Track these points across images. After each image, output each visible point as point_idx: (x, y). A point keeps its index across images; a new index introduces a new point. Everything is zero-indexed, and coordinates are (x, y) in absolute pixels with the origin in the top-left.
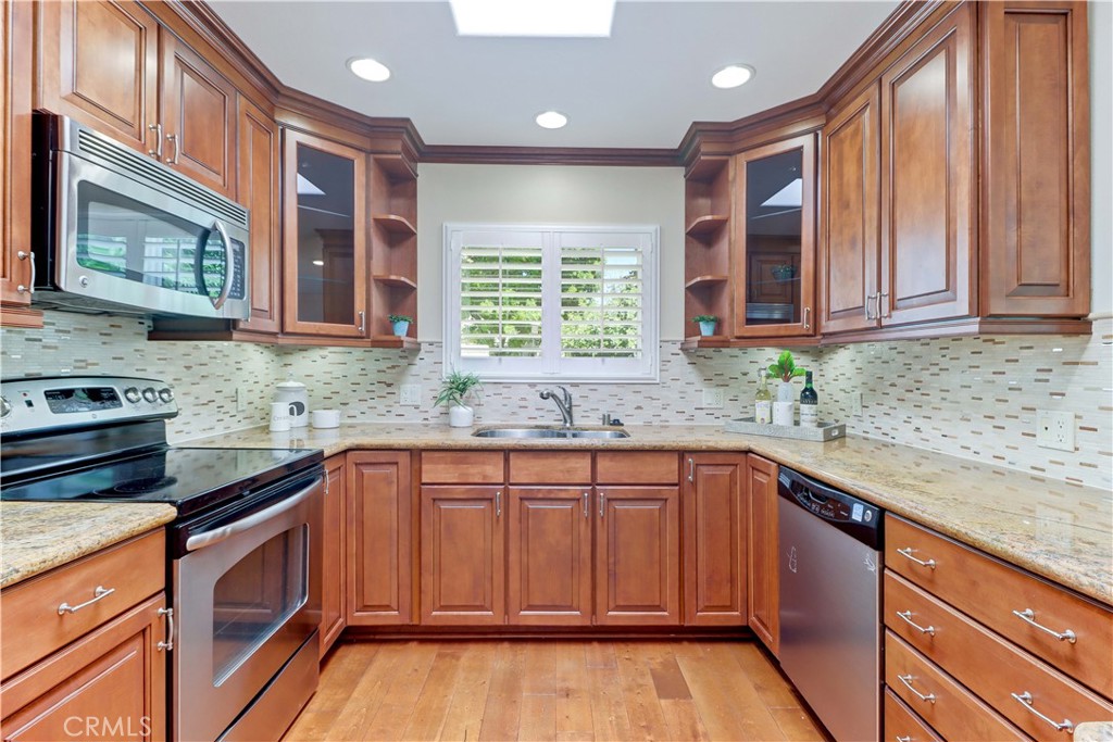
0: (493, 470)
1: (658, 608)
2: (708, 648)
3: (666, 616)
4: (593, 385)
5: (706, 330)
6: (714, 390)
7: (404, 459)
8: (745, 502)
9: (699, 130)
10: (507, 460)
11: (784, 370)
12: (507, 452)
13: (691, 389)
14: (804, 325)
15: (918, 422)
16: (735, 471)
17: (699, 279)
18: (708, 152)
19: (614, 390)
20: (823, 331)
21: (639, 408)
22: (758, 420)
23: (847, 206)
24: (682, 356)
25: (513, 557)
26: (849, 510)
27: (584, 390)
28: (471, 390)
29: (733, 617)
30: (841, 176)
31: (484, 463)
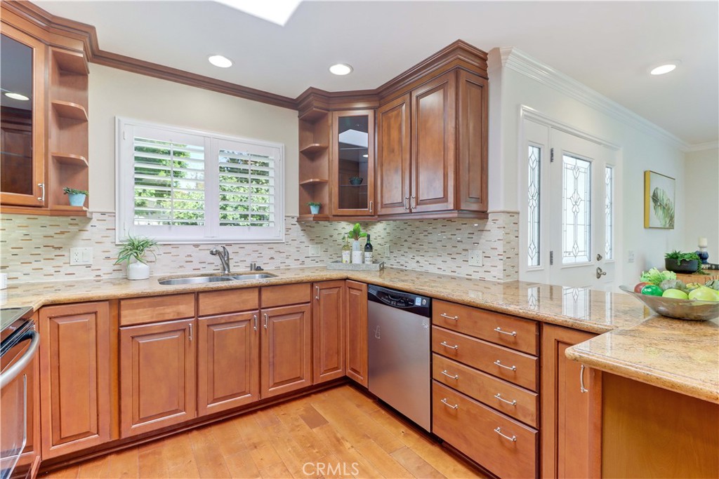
0: (187, 308)
1: (299, 378)
2: (326, 394)
3: (305, 382)
4: (242, 245)
5: (314, 210)
6: (316, 246)
8: (345, 307)
9: (312, 92)
10: (197, 300)
11: (355, 235)
12: (197, 294)
13: (302, 246)
14: (370, 210)
15: (417, 258)
16: (339, 291)
17: (311, 180)
18: (316, 106)
19: (256, 247)
20: (379, 214)
21: (272, 258)
22: (344, 262)
23: (393, 151)
24: (298, 226)
25: (202, 369)
26: (413, 301)
27: (235, 248)
29: (338, 373)
30: (389, 135)
31: (178, 304)
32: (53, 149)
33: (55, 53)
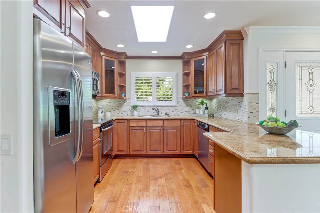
0: (144, 124)
1: (176, 151)
2: (186, 159)
3: (178, 152)
4: (163, 107)
5: (187, 95)
6: (189, 108)
7: (126, 121)
8: (193, 129)
9: (185, 54)
10: (146, 122)
11: (202, 103)
12: (146, 120)
13: (184, 107)
14: (205, 94)
15: (225, 113)
16: (191, 123)
17: (185, 84)
18: (186, 58)
19: (168, 108)
20: (208, 95)
21: (173, 112)
22: (197, 114)
24: (182, 100)
25: (148, 141)
26: (205, 126)
27: (161, 108)
28: (137, 108)
29: (191, 152)
31: (142, 122)
32: (118, 83)
33: (119, 60)
